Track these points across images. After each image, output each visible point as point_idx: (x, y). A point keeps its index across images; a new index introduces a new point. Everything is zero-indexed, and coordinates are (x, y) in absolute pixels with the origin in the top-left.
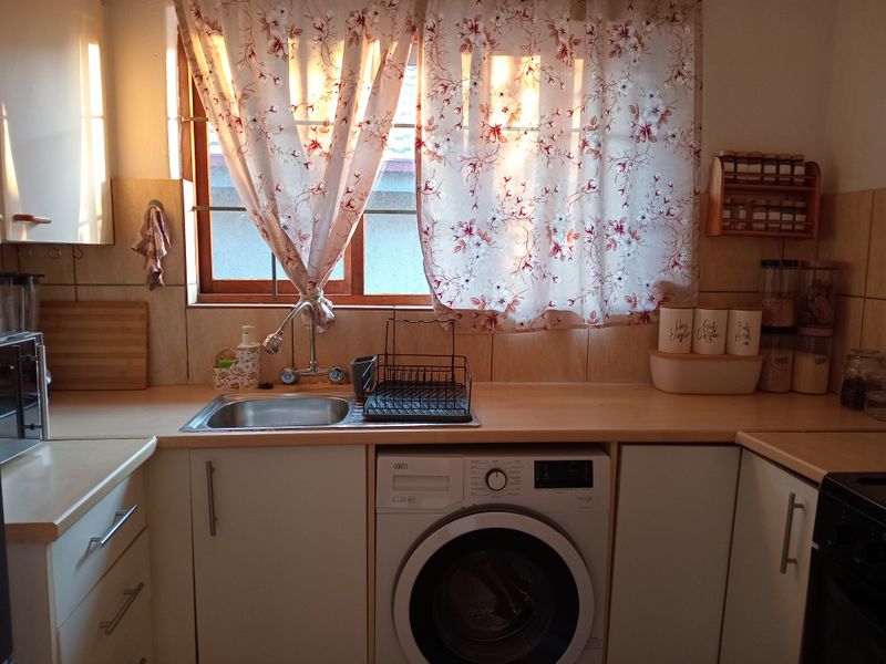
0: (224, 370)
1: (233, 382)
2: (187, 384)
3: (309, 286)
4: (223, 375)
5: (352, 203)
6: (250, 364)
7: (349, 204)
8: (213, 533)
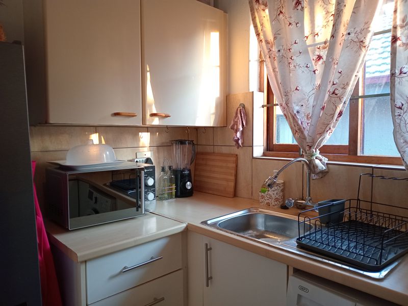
0: (263, 194)
1: (267, 201)
2: (251, 199)
3: (307, 148)
4: (263, 197)
5: (337, 92)
6: (275, 192)
7: (334, 93)
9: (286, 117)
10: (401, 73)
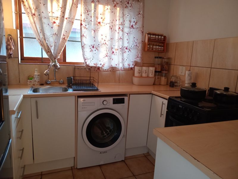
0: (30, 80)
1: (33, 83)
2: (19, 84)
3: (54, 59)
4: (30, 82)
5: (65, 38)
6: (38, 79)
7: (64, 38)
8: (38, 118)
9: (42, 45)
10: (83, 36)
